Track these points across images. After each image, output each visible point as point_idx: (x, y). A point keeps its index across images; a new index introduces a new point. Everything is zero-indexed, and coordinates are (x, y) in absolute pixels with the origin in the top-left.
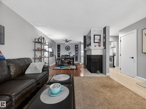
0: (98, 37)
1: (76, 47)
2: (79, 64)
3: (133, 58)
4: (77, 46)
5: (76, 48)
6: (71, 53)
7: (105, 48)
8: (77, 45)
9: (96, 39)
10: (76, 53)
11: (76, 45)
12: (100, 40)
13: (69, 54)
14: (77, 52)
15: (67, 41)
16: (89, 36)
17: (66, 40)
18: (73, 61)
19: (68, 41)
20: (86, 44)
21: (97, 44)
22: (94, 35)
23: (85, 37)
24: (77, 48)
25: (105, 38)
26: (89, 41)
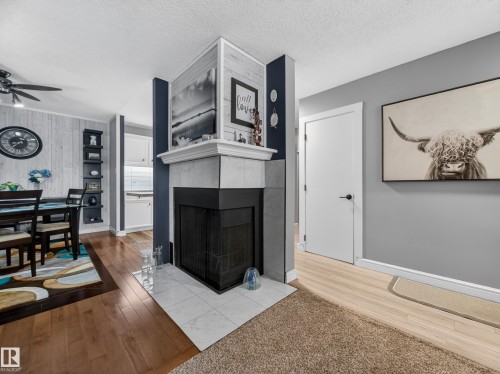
0: (249, 98)
2: (112, 235)
3: (349, 197)
4: (98, 140)
7: (280, 155)
9: (240, 102)
10: (88, 178)
11: (87, 134)
12: (256, 112)
13: (34, 180)
14: (95, 173)
15: (7, 84)
16: (201, 79)
21: (245, 132)
22: (234, 82)
23: (161, 88)
24: (98, 149)
25: (278, 107)
26: (194, 108)
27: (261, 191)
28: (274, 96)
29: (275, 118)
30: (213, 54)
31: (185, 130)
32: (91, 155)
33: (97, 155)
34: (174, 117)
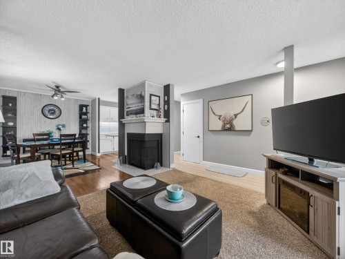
0: (156, 100)
1: (84, 110)
2: (93, 156)
3: (198, 137)
4: (86, 109)
5: (81, 114)
6: (64, 126)
7: (168, 121)
8: (86, 106)
9: (153, 102)
10: (81, 128)
12: (159, 105)
13: (59, 129)
14: (85, 125)
15: (59, 91)
16: (139, 93)
17: (57, 87)
18: (81, 149)
19: (63, 92)
20: (126, 110)
21: (155, 113)
22: (151, 95)
23: (121, 92)
24: (86, 114)
25: (167, 103)
26: (136, 103)
27: (161, 134)
28: (166, 98)
29: (166, 106)
30: (143, 85)
31: (132, 111)
32: (83, 117)
33: (86, 117)
34: (127, 105)
